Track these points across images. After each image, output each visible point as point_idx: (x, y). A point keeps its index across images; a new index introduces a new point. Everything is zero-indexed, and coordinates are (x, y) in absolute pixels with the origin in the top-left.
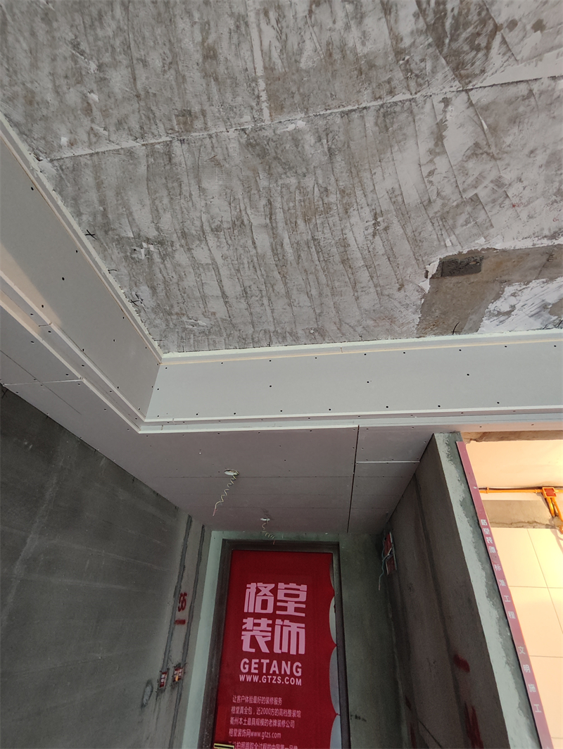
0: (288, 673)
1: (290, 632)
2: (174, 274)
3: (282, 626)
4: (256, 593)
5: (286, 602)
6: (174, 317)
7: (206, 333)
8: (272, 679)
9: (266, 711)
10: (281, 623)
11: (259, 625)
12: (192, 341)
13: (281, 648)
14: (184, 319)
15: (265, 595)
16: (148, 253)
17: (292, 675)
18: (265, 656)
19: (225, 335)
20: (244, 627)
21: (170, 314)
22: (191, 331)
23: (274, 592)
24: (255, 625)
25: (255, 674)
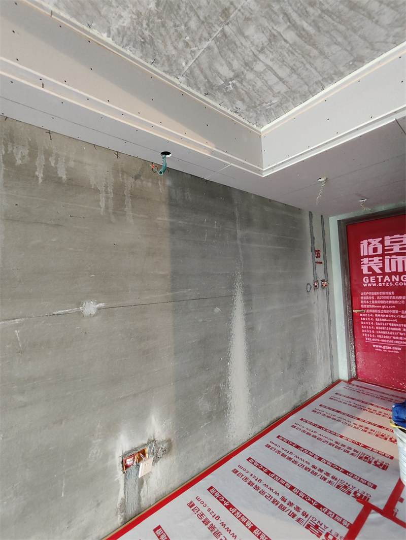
0: (397, 280)
1: (397, 262)
2: (249, 87)
3: (390, 260)
4: (368, 245)
5: (393, 246)
6: (259, 107)
7: (279, 105)
8: (385, 284)
9: (383, 298)
10: (390, 257)
11: (373, 261)
12: (273, 114)
13: (390, 269)
14: (264, 105)
15: (375, 245)
16: (234, 85)
17: (400, 281)
18: (379, 274)
19: (291, 100)
20: (362, 263)
21: (256, 107)
22: (270, 109)
23: (382, 242)
24: (369, 261)
25: (373, 283)
